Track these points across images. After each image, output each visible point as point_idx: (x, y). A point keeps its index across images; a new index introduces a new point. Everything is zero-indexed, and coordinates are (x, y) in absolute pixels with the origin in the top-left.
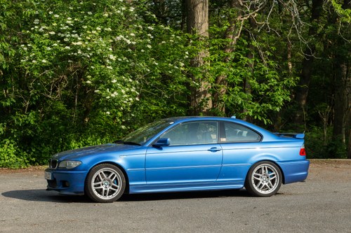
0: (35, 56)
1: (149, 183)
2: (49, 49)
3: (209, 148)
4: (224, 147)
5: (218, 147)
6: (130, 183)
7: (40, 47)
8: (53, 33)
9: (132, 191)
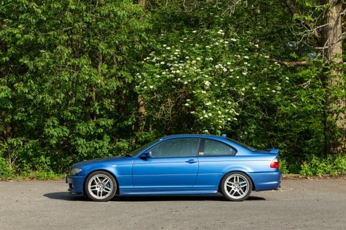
0: (146, 83)
1: (135, 187)
2: (158, 76)
3: (187, 160)
4: (200, 159)
5: (195, 160)
6: (120, 187)
7: (151, 74)
8: (163, 63)
9: (122, 193)
